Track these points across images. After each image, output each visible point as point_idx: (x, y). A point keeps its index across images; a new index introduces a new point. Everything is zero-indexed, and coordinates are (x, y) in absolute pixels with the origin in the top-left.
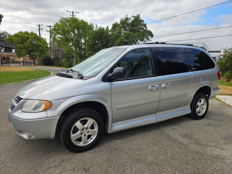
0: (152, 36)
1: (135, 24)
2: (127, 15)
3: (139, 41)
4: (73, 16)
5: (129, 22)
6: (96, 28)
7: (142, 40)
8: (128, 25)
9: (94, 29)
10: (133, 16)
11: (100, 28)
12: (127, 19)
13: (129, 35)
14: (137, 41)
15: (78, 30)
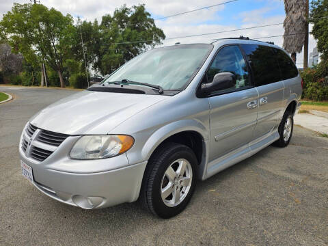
0: (164, 37)
1: (139, 18)
2: (125, 5)
3: (145, 44)
4: (35, 3)
5: (129, 16)
6: (78, 23)
7: (149, 43)
8: (127, 19)
9: (75, 24)
10: (135, 7)
11: (85, 22)
12: (125, 11)
13: (130, 35)
14: (143, 43)
15: (48, 25)
